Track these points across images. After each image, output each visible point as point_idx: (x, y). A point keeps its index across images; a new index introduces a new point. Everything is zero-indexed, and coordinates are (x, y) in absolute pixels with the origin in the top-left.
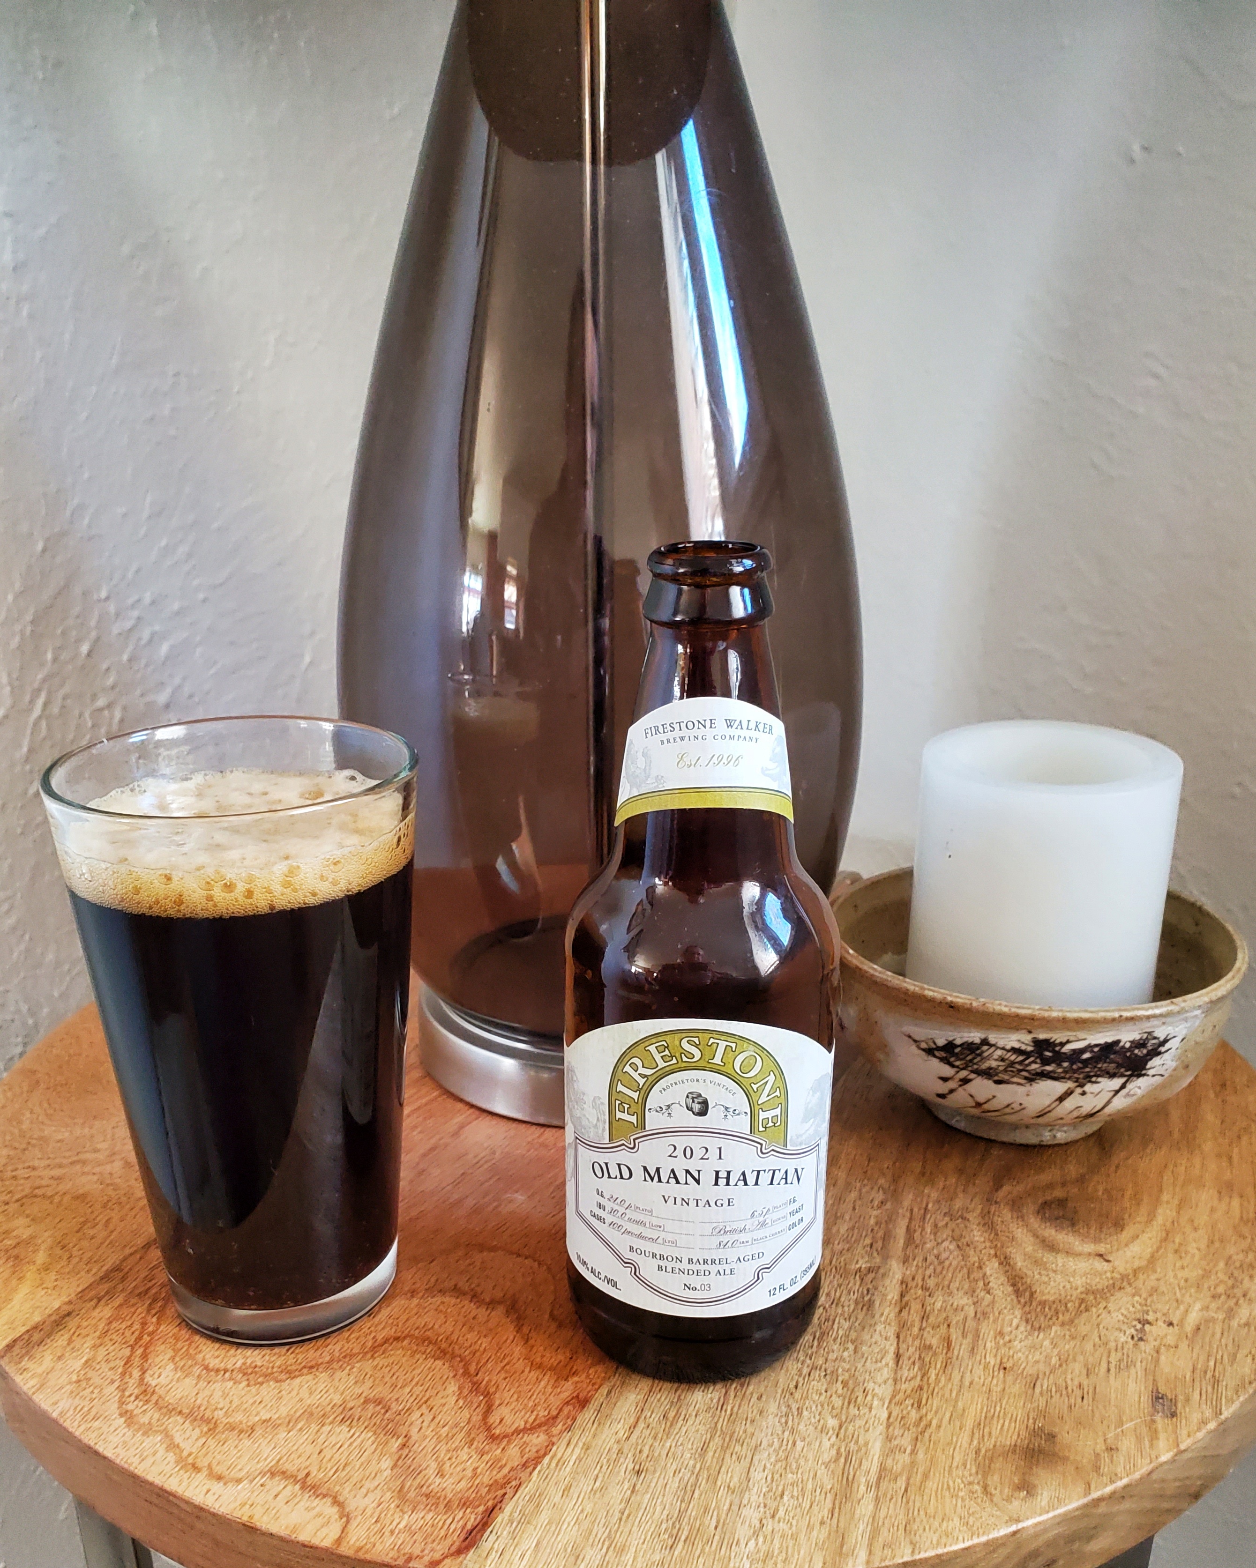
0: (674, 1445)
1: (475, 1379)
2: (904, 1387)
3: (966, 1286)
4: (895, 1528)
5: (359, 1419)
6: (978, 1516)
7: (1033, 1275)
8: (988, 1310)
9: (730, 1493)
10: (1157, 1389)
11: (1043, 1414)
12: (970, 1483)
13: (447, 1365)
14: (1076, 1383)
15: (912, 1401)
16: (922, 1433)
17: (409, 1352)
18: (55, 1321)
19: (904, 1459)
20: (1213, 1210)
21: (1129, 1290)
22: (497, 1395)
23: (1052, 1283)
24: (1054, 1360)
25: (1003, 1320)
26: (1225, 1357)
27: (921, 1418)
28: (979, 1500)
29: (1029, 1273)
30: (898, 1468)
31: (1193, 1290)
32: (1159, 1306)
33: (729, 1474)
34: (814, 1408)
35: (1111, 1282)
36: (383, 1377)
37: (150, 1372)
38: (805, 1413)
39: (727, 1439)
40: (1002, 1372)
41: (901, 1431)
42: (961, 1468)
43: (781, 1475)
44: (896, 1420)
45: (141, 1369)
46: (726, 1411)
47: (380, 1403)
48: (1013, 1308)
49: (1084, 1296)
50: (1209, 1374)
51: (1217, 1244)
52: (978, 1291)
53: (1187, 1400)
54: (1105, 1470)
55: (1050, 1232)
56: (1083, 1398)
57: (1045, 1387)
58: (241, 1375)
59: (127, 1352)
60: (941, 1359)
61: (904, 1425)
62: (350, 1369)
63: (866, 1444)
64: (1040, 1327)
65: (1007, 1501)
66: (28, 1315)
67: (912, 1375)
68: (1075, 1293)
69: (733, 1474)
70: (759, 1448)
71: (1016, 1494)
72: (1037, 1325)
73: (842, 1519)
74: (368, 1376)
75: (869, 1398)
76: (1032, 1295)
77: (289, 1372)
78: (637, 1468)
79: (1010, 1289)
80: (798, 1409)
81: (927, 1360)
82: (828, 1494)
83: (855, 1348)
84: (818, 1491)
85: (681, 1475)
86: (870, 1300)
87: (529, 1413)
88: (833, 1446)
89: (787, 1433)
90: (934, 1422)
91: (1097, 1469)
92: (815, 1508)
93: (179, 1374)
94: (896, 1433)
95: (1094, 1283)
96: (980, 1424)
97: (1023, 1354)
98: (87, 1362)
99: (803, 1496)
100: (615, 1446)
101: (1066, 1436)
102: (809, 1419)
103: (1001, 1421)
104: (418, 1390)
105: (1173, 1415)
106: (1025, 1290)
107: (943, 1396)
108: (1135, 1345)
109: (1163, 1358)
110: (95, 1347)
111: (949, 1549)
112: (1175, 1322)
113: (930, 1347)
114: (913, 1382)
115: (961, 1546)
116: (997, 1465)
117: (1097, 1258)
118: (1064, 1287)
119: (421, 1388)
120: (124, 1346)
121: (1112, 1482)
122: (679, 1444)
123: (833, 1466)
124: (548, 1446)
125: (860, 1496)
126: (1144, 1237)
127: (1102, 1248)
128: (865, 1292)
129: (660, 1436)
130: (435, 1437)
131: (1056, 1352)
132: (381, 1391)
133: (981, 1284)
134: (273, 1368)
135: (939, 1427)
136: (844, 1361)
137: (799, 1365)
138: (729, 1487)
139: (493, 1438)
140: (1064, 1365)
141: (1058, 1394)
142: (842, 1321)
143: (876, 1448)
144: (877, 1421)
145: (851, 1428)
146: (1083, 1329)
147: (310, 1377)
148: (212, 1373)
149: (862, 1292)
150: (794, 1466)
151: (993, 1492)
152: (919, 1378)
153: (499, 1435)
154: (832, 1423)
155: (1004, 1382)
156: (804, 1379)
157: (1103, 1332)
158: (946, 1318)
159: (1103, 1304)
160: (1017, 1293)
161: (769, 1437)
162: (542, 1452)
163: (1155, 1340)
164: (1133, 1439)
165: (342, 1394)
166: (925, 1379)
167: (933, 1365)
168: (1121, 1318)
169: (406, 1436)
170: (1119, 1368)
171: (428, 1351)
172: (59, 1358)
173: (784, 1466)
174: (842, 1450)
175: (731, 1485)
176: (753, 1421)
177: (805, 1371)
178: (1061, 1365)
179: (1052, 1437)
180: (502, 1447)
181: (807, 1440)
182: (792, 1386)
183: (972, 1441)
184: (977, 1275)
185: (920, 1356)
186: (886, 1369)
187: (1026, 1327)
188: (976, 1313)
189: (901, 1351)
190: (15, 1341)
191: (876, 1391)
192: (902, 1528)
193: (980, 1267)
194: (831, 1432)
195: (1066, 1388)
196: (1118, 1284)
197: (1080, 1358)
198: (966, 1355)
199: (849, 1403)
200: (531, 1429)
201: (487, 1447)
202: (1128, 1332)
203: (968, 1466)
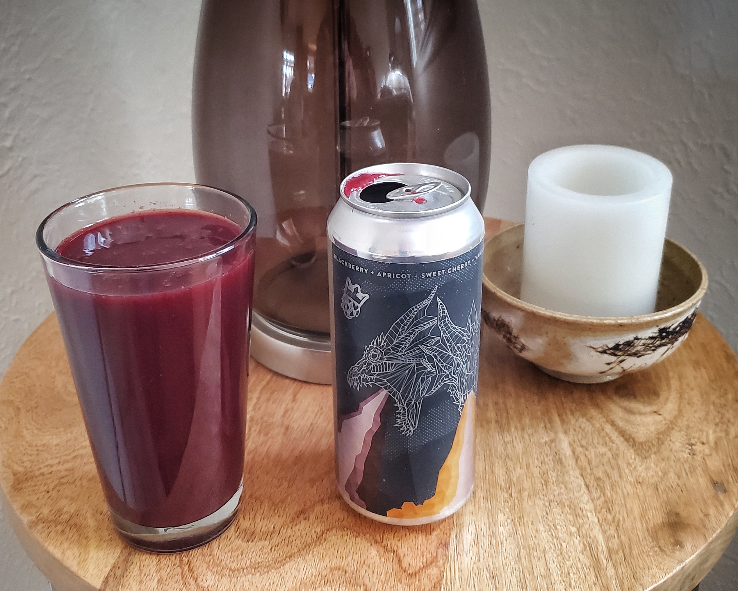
0: (503, 559)
1: (383, 544)
2: (598, 502)
3: (601, 442)
4: (629, 579)
5: (333, 581)
6: (664, 563)
7: (629, 429)
8: (617, 452)
9: (543, 578)
10: (713, 480)
11: (668, 503)
12: (653, 547)
13: (364, 539)
14: (675, 483)
15: (605, 510)
16: (618, 525)
17: (339, 536)
18: (124, 560)
19: (616, 541)
20: (695, 378)
21: (676, 428)
22: (400, 551)
23: (641, 432)
24: (660, 473)
25: (627, 456)
26: (735, 456)
27: (614, 518)
28: (660, 555)
29: (627, 428)
30: (616, 547)
31: (705, 423)
32: (694, 435)
33: (538, 569)
34: (561, 524)
35: (667, 426)
36: (333, 554)
37: (199, 580)
38: (558, 527)
39: (528, 549)
40: (639, 484)
41: (608, 527)
42: (644, 540)
43: (563, 563)
44: (603, 521)
45: (194, 578)
46: (519, 534)
47: (339, 569)
48: (628, 449)
49: (657, 436)
50: (732, 468)
51: (705, 396)
52: (608, 443)
53: (728, 482)
54: (708, 526)
55: (626, 403)
56: (682, 491)
57: (662, 488)
58: (253, 570)
59: (179, 570)
60: (608, 484)
61: (608, 523)
62: (312, 553)
63: (595, 537)
64: (645, 457)
65: (673, 552)
66: (105, 560)
67: (598, 495)
68: (653, 435)
69: (539, 568)
70: (545, 551)
71: (675, 548)
72: (644, 456)
73: (603, 580)
74: (324, 555)
75: (584, 512)
76: (634, 439)
77: (280, 562)
78: (491, 575)
79: (622, 439)
80: (554, 525)
81: (602, 485)
82: (590, 568)
83: (565, 486)
84: (585, 567)
85: (515, 574)
86: (559, 458)
87: (422, 557)
88: (580, 542)
89: (555, 540)
90: (621, 519)
91: (705, 527)
92: (587, 577)
93: (217, 577)
94: (606, 529)
95: (659, 428)
96: (642, 515)
97: (644, 473)
98: (158, 581)
99: (579, 571)
100: (475, 566)
101: (683, 513)
102: (562, 529)
103: (651, 512)
104: (356, 557)
105: (725, 491)
106: (629, 438)
107: (618, 504)
108: (693, 458)
109: (708, 462)
110: (157, 571)
111: (658, 584)
112: (705, 442)
113: (599, 479)
114: (600, 499)
115: (663, 581)
116: (660, 534)
117: (655, 414)
118: (647, 433)
119: (357, 555)
120: (175, 567)
121: (714, 532)
122: (505, 557)
123: (585, 552)
124: (441, 574)
125: (605, 565)
126: (671, 398)
127: (654, 408)
128: (555, 454)
129: (494, 555)
130: (380, 582)
131: (658, 469)
132: (336, 562)
133: (607, 438)
134: (269, 562)
135: (624, 521)
136: (563, 494)
137: (543, 502)
138: (541, 575)
139: (410, 575)
140: (666, 475)
141: (670, 491)
142: (551, 472)
143: (601, 539)
144: (594, 524)
145: (583, 530)
146: (666, 454)
147: (292, 563)
148: (236, 572)
149: (554, 455)
150: (567, 557)
151: (665, 549)
152: (602, 496)
153: (412, 573)
154: (574, 529)
155: (643, 490)
156: (548, 508)
157: (675, 454)
158: (600, 461)
159: (669, 439)
160: (627, 440)
161: (547, 544)
162: (440, 578)
163: (700, 453)
164: (714, 508)
165: (316, 568)
166: (606, 496)
167: (606, 488)
168: (680, 445)
169: (364, 585)
170: (691, 472)
171: (349, 534)
172: (141, 582)
173: (562, 559)
174: (585, 543)
175: (542, 574)
176: (535, 537)
177: (547, 504)
178: (664, 476)
179: (677, 515)
180: (417, 580)
181: (566, 541)
182: (545, 514)
183: (642, 525)
184: (603, 434)
185: (598, 485)
186: (585, 495)
187: (639, 458)
188: (612, 455)
189: (587, 483)
190: (107, 578)
191: (586, 507)
192: (632, 577)
193: (603, 430)
194: (575, 535)
195: (672, 487)
196: (670, 426)
197: (671, 470)
198: (619, 480)
199: (576, 516)
200: (427, 566)
201: (410, 581)
202: (686, 452)
203: (647, 538)
